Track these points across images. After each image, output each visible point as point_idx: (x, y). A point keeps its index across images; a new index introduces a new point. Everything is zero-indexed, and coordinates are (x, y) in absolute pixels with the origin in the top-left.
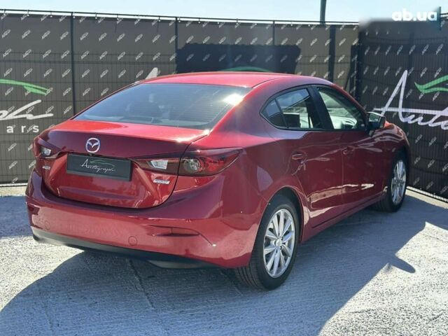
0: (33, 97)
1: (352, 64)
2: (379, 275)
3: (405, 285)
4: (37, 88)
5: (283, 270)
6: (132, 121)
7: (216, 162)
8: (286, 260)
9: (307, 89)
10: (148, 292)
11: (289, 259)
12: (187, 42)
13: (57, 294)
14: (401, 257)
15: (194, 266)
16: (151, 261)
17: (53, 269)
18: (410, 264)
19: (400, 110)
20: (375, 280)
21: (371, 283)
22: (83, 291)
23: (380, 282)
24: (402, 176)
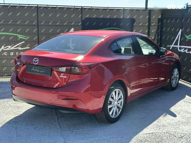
0: (21, 40)
1: (158, 26)
2: (160, 118)
3: (171, 122)
4: (23, 37)
5: (118, 115)
6: (55, 51)
7: (87, 69)
8: (119, 111)
9: (131, 37)
10: (60, 123)
11: (121, 110)
12: (86, 17)
13: (22, 123)
14: (171, 110)
15: (77, 113)
16: (59, 110)
17: (23, 112)
18: (175, 113)
19: (178, 46)
20: (158, 120)
21: (156, 121)
22: (33, 122)
23: (160, 121)
24: (177, 75)
